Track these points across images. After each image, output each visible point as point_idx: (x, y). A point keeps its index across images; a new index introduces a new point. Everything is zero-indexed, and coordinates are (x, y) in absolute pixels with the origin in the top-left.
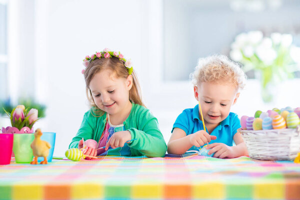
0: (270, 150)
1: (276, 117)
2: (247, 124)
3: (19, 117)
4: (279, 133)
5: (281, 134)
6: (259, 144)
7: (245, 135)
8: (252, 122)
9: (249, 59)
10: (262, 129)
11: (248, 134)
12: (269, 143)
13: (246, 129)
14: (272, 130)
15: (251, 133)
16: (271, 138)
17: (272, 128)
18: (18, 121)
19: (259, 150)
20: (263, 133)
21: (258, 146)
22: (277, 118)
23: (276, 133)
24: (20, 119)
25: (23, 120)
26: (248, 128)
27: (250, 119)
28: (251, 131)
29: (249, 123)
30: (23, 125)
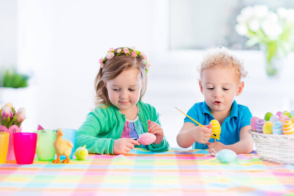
0: (279, 155)
1: (286, 122)
2: (257, 126)
3: (7, 116)
4: (289, 138)
5: (291, 140)
6: (269, 148)
7: (255, 137)
8: (262, 125)
9: (254, 33)
10: (272, 133)
11: (258, 136)
12: (279, 147)
13: (256, 132)
14: (282, 136)
15: (261, 136)
16: (282, 143)
17: (283, 134)
18: (7, 120)
19: (269, 153)
20: (274, 138)
21: (268, 149)
22: (288, 124)
23: (287, 138)
24: (9, 118)
25: (12, 119)
26: (258, 130)
27: (261, 121)
28: (261, 134)
29: (259, 125)
30: (12, 123)
